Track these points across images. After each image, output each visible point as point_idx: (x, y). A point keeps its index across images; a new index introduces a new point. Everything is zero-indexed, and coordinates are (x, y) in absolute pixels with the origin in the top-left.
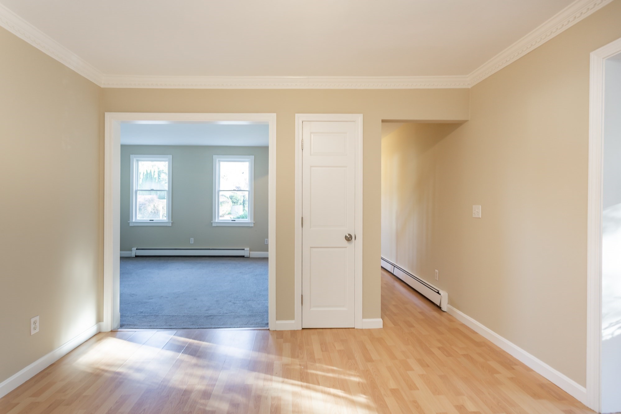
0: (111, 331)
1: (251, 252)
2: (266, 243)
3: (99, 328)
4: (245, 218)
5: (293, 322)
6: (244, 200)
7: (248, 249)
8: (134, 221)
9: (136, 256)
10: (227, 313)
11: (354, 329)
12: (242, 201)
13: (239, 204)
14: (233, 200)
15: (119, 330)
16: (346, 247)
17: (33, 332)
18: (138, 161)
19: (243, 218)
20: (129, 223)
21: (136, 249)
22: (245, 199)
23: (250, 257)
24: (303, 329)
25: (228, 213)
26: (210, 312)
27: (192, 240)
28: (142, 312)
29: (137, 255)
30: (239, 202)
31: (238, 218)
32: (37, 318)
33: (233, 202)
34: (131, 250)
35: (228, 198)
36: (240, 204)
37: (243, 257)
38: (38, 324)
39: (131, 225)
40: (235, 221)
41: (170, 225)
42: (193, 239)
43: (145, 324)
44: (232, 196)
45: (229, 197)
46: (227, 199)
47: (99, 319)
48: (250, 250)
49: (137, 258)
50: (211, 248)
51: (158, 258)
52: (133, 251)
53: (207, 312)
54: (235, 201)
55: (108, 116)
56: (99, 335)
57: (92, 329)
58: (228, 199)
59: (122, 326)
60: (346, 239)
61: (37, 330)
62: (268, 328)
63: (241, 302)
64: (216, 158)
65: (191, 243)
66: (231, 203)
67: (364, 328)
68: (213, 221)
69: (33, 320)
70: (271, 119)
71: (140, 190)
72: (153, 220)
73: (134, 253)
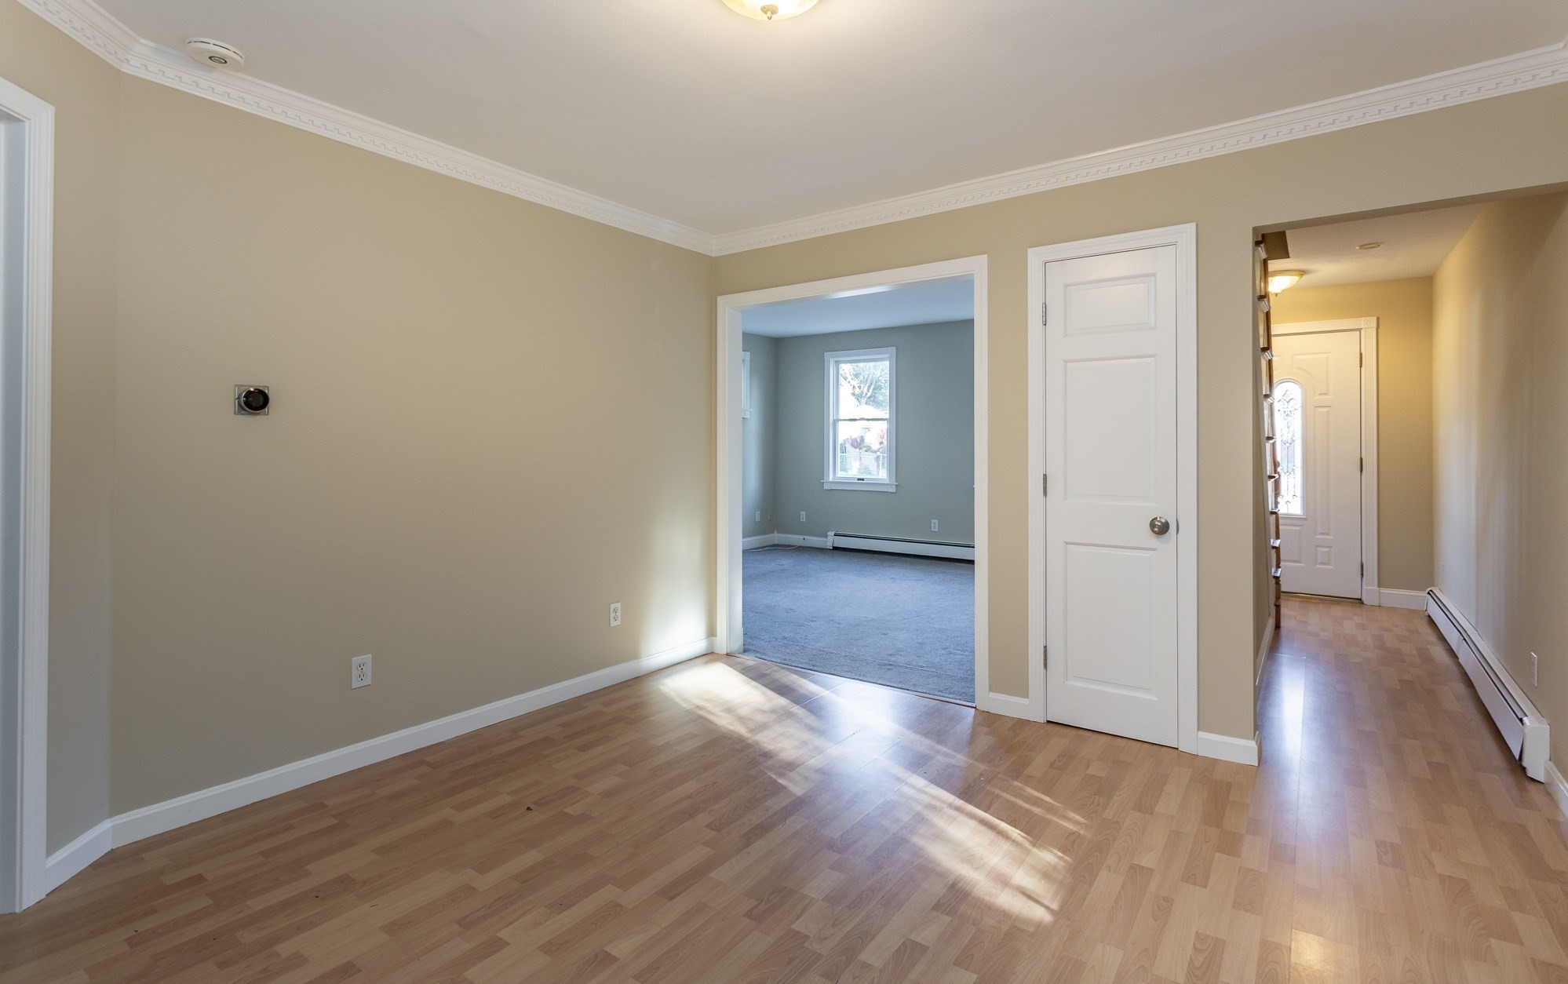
0: (727, 655)
3: (711, 645)
5: (1025, 701)
8: (831, 479)
9: (835, 548)
10: (923, 667)
11: (1176, 750)
15: (739, 655)
16: (1154, 550)
17: (613, 624)
18: (837, 363)
20: (823, 482)
21: (835, 535)
24: (1048, 722)
26: (893, 659)
27: (935, 524)
28: (785, 638)
29: (836, 545)
32: (618, 605)
34: (826, 536)
38: (619, 614)
39: (826, 487)
41: (893, 490)
42: (937, 521)
43: (779, 655)
47: (711, 632)
49: (835, 552)
51: (870, 556)
52: (829, 537)
53: (889, 657)
55: (721, 300)
56: (709, 656)
57: (699, 645)
59: (745, 651)
60: (1153, 531)
61: (618, 622)
62: (974, 705)
63: (967, 653)
65: (933, 529)
67: (1201, 754)
69: (613, 606)
70: (976, 267)
71: (842, 418)
72: (863, 480)
73: (830, 541)
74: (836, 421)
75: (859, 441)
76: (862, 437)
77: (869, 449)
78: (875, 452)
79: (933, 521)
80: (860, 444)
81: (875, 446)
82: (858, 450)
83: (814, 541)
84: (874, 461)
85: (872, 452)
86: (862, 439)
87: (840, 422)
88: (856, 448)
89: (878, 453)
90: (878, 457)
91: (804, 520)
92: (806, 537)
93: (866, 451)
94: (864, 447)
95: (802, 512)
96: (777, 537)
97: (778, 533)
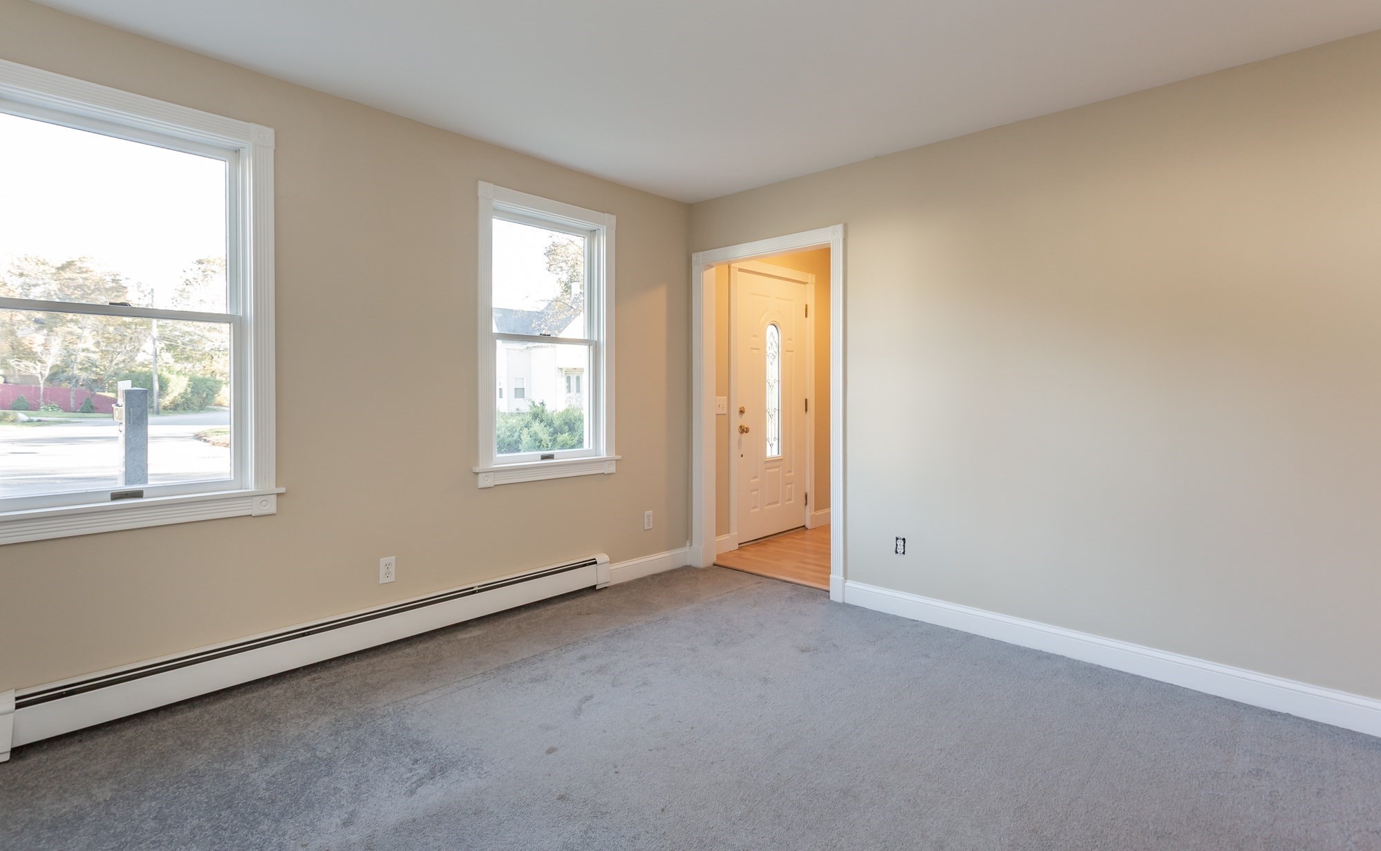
21: (18, 706)
37: (592, 589)
50: (476, 584)
68: (481, 467)
79: (383, 561)
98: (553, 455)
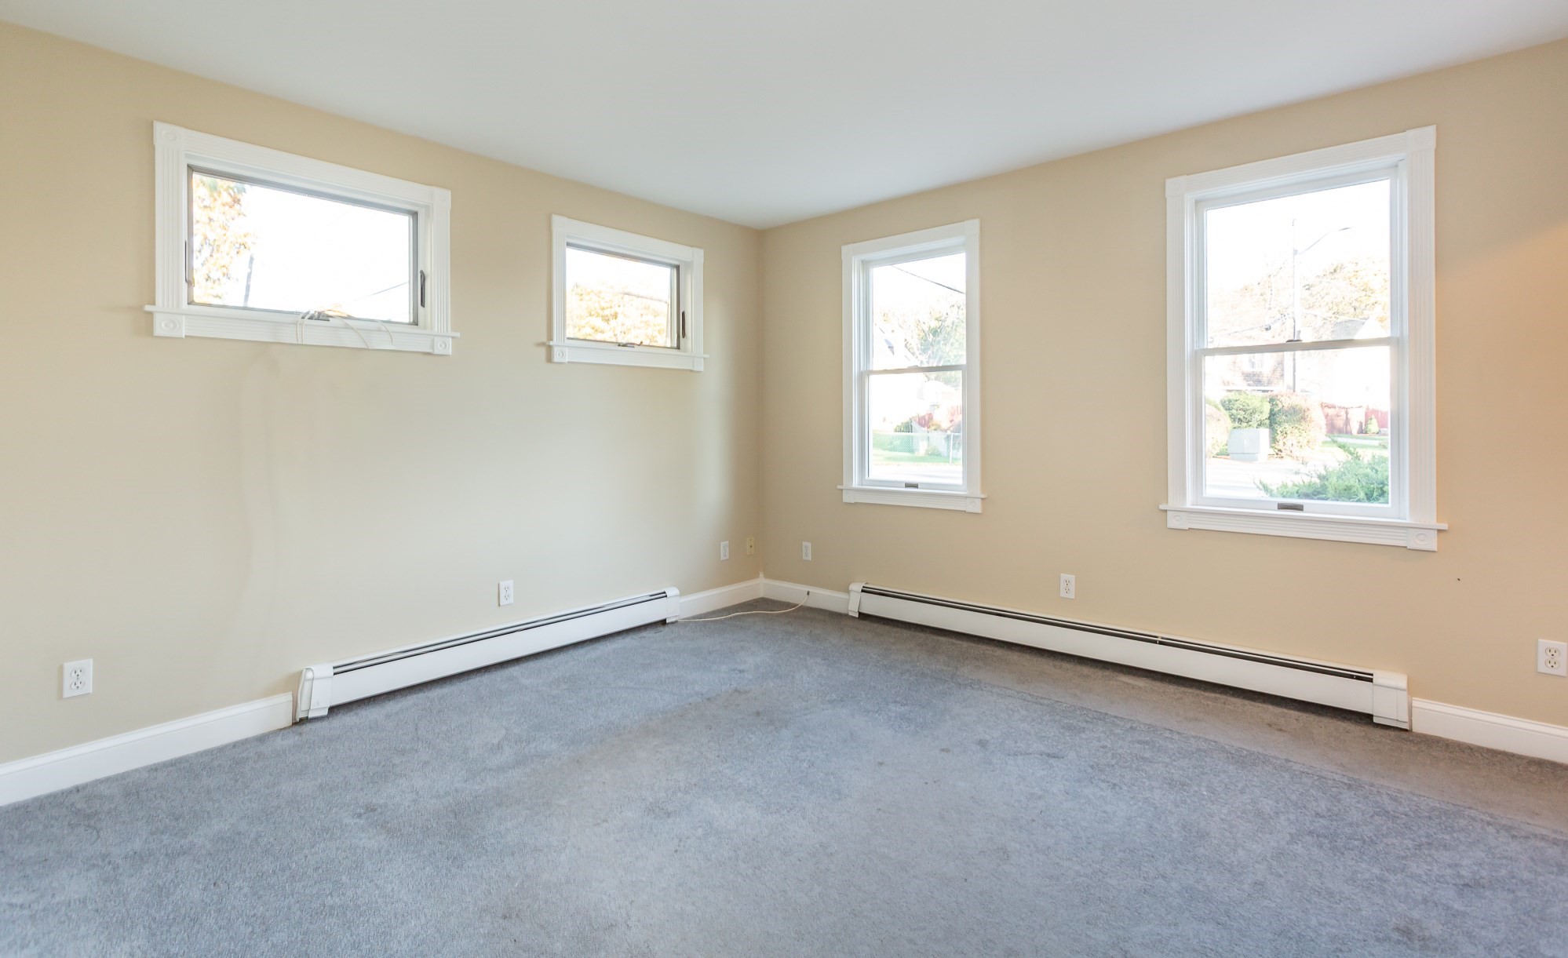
1: (1418, 703)
2: (1542, 668)
4: (1362, 495)
6: (1271, 410)
7: (1401, 681)
8: (856, 483)
9: (863, 616)
12: (1266, 415)
13: (1254, 423)
14: (1234, 411)
18: (866, 265)
19: (1347, 493)
20: (842, 490)
21: (863, 591)
22: (1276, 409)
23: (1414, 730)
25: (1218, 451)
27: (1067, 582)
29: (864, 611)
30: (1257, 417)
31: (1317, 493)
33: (1233, 418)
34: (847, 592)
35: (1216, 407)
36: (1259, 425)
37: (1366, 719)
39: (847, 498)
40: (1299, 508)
41: (977, 508)
42: (1072, 578)
44: (1230, 401)
45: (1218, 402)
46: (1215, 409)
48: (1413, 689)
49: (867, 624)
50: (1161, 634)
52: (852, 594)
54: (1241, 414)
58: (1219, 410)
64: (1180, 190)
65: (1063, 594)
66: (1228, 423)
68: (1172, 504)
71: (875, 369)
72: (916, 486)
73: (854, 602)
74: (864, 375)
75: (927, 418)
76: (930, 414)
77: (938, 428)
78: (946, 431)
79: (1064, 576)
80: (928, 422)
81: (945, 425)
82: (925, 429)
83: (825, 598)
84: (944, 441)
85: (942, 430)
86: (931, 417)
87: (873, 378)
88: (924, 426)
89: (949, 432)
90: (948, 437)
91: (810, 558)
92: (812, 589)
93: (935, 430)
94: (933, 425)
95: (804, 543)
96: (762, 587)
97: (767, 576)
98: (1302, 506)
